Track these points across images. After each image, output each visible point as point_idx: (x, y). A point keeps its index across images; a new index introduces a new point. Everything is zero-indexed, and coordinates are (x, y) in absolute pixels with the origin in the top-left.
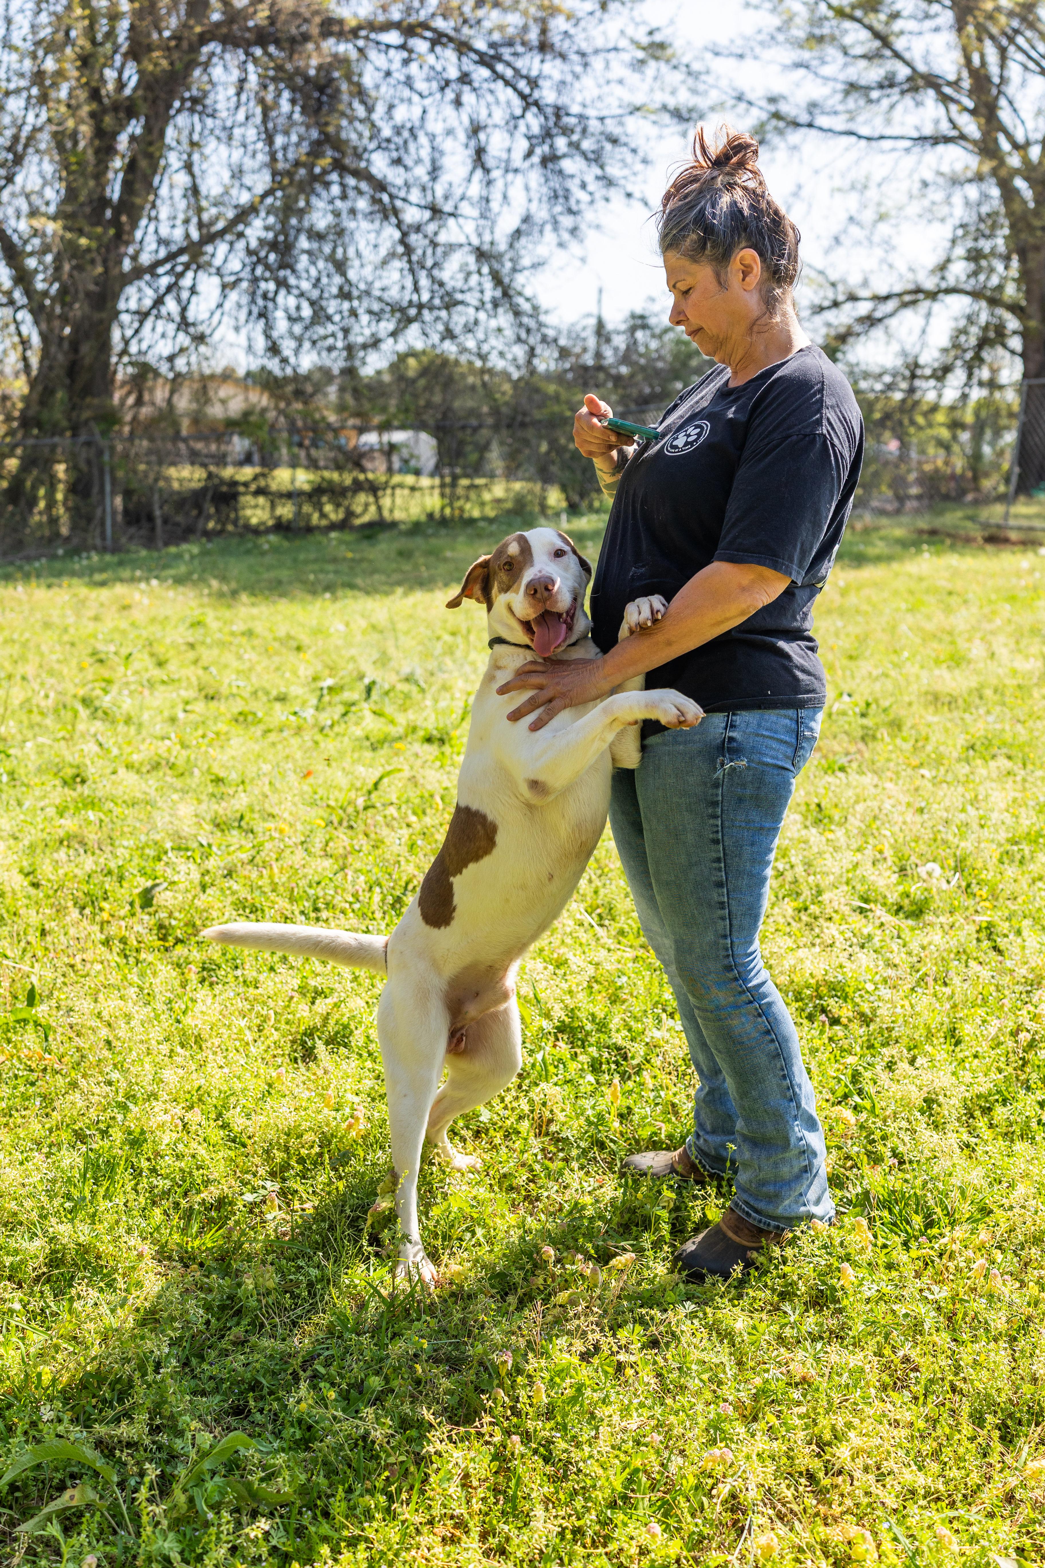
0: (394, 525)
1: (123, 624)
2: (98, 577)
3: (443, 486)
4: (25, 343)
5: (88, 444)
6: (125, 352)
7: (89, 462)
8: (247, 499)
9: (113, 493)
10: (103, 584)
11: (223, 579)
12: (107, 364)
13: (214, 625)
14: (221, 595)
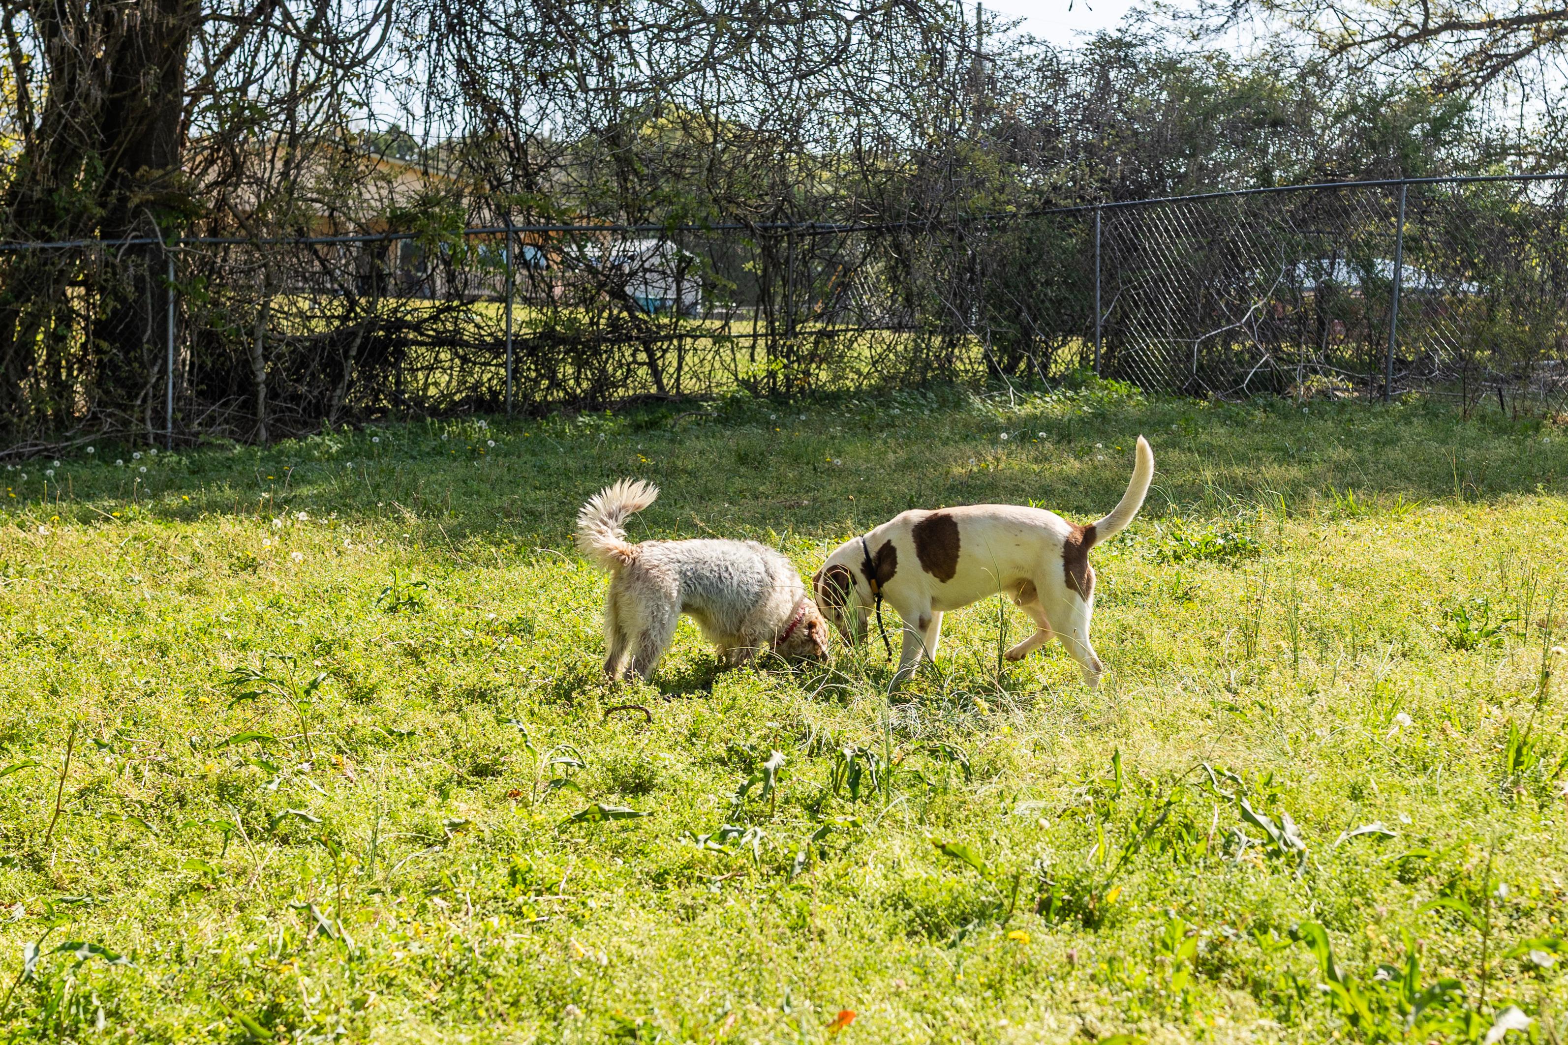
0: (689, 402)
1: (253, 603)
2: (173, 501)
3: (772, 332)
4: (21, 68)
5: (137, 250)
6: (206, 85)
7: (139, 283)
8: (421, 354)
9: (180, 340)
10: (188, 515)
11: (426, 509)
12: (174, 108)
13: (441, 607)
14: (429, 539)
